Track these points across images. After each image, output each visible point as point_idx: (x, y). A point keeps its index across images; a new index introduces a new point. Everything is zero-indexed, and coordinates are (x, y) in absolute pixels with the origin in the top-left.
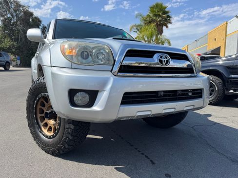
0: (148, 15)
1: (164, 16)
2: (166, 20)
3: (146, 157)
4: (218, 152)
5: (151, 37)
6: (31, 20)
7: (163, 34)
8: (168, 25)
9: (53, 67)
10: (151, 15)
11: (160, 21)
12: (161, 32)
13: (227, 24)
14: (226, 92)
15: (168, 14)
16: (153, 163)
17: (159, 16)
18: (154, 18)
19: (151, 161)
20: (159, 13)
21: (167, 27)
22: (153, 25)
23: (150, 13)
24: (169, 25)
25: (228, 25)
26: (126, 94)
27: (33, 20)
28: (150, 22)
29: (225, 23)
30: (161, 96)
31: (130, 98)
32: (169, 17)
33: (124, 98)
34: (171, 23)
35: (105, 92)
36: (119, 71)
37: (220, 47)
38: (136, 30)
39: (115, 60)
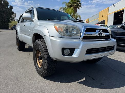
0: (69, 2)
1: (78, 3)
2: (78, 5)
5: (71, 14)
6: (2, 2)
7: (77, 13)
8: (79, 8)
9: (50, 37)
10: (71, 2)
11: (76, 5)
12: (76, 11)
13: (109, 8)
15: (80, 2)
16: (94, 79)
17: (75, 3)
18: (73, 4)
19: (92, 78)
20: (75, 1)
21: (79, 9)
22: (72, 8)
23: (70, 1)
26: (88, 49)
27: (4, 2)
28: (70, 6)
30: (100, 50)
31: (89, 51)
32: (80, 3)
33: (87, 51)
34: (81, 7)
35: (79, 49)
36: (83, 39)
37: (105, 20)
38: (63, 10)
39: (81, 34)
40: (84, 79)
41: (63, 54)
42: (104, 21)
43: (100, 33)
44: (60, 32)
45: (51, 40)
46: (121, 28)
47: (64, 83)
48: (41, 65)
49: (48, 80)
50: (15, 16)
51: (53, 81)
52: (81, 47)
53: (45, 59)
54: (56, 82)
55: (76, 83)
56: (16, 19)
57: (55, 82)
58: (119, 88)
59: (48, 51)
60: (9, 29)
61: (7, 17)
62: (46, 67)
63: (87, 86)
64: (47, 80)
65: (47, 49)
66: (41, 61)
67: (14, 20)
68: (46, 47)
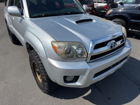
4: (128, 78)
9: (48, 58)
19: (99, 89)
35: (85, 76)
39: (88, 54)
40: (90, 91)
44: (60, 55)
46: (139, 9)
52: (87, 73)
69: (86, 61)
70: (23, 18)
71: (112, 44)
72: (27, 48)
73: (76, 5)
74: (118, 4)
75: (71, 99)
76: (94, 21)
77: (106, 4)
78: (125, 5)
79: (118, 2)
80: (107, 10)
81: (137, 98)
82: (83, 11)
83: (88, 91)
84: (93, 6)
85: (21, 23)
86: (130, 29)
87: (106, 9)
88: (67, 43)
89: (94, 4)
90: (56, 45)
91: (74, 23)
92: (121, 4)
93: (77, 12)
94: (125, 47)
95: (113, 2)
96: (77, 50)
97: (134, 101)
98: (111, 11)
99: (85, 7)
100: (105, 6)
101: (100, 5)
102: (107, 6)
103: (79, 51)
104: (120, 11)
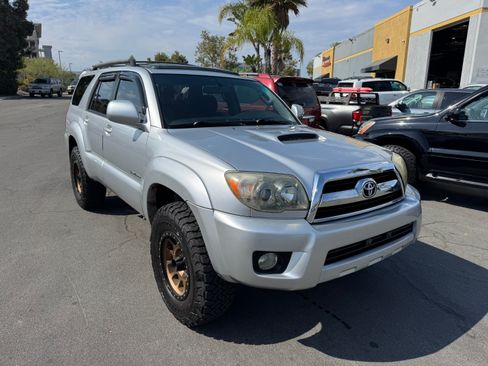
3: (335, 316)
4: (426, 298)
5: (265, 33)
8: (298, 8)
9: (216, 212)
12: (284, 22)
13: (411, 10)
14: (420, 176)
16: (349, 328)
19: (343, 323)
21: (296, 12)
22: (269, 8)
24: (300, 8)
25: (414, 12)
26: (331, 252)
28: (262, 2)
29: (409, 8)
30: (369, 244)
33: (328, 256)
34: (304, 4)
35: (305, 253)
36: (316, 218)
37: (396, 57)
38: (233, 17)
39: (310, 202)
40: (318, 328)
41: (257, 269)
42: (394, 60)
43: (369, 189)
44: (245, 201)
45: (220, 224)
46: (447, 119)
47: (257, 347)
48: (181, 285)
49: (205, 335)
50: (39, 35)
51: (221, 341)
52: (310, 246)
53: (198, 276)
54: (232, 344)
55: (293, 342)
56: (40, 47)
57: (230, 341)
58: (422, 358)
59: (206, 253)
60: (20, 92)
61: (9, 46)
62: (202, 302)
63: (326, 356)
64: (202, 335)
65: (204, 245)
66: (182, 273)
67: (35, 55)
68: (201, 237)
69: (305, 218)
70: (143, 129)
71: (367, 186)
72: (148, 202)
73: (272, 103)
74: (390, 107)
75: (265, 344)
76: (322, 138)
77: (357, 108)
78: (413, 111)
79: (393, 104)
80: (359, 123)
81: (452, 344)
82: (291, 119)
83: (314, 326)
84: (317, 112)
85: (134, 140)
86: (429, 175)
87: (358, 120)
88: (262, 176)
89: (320, 108)
90: (235, 179)
91: (274, 138)
92: (402, 108)
93: (276, 120)
94: (403, 200)
95: (377, 103)
96: (283, 194)
97: (444, 352)
98: (370, 124)
99: (295, 108)
100: (353, 113)
101: (338, 109)
102: (361, 114)
103: (290, 197)
104: (402, 124)
